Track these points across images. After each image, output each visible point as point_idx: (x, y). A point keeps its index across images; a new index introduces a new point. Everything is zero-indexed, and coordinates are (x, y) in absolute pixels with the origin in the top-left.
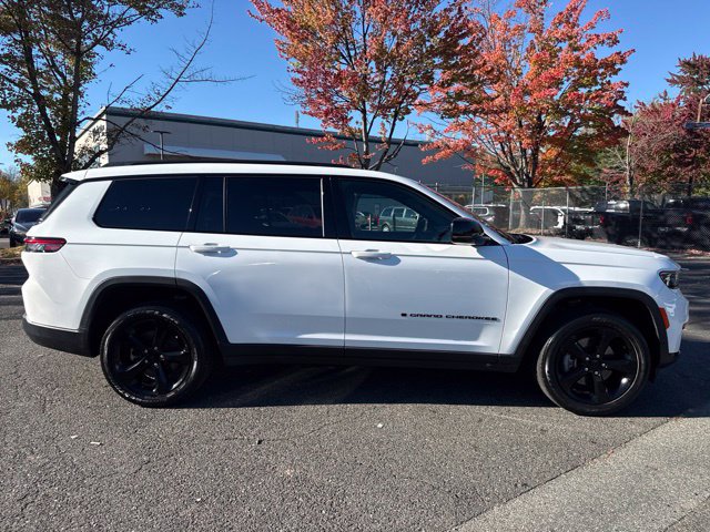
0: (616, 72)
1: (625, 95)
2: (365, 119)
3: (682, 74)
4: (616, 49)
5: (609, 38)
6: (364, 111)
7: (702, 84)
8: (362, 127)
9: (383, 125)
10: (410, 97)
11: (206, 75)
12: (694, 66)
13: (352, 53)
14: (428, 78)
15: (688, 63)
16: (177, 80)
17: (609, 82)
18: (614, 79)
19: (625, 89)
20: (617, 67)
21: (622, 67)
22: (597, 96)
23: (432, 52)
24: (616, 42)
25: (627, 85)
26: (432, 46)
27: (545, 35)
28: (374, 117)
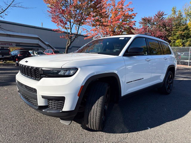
0: (133, 18)
1: (135, 24)
2: (70, 25)
3: (142, 21)
4: (133, 12)
5: (131, 10)
6: (70, 22)
7: (146, 24)
8: (70, 27)
9: (76, 26)
10: (84, 19)
11: (20, 5)
12: (145, 20)
13: (67, 4)
14: (89, 14)
15: (143, 19)
16: (10, 6)
17: (131, 21)
18: (132, 20)
19: (135, 23)
20: (133, 17)
21: (135, 17)
22: (129, 24)
23: (91, 7)
24: (133, 11)
25: (136, 22)
26: (91, 5)
27: (116, 7)
28: (73, 24)
